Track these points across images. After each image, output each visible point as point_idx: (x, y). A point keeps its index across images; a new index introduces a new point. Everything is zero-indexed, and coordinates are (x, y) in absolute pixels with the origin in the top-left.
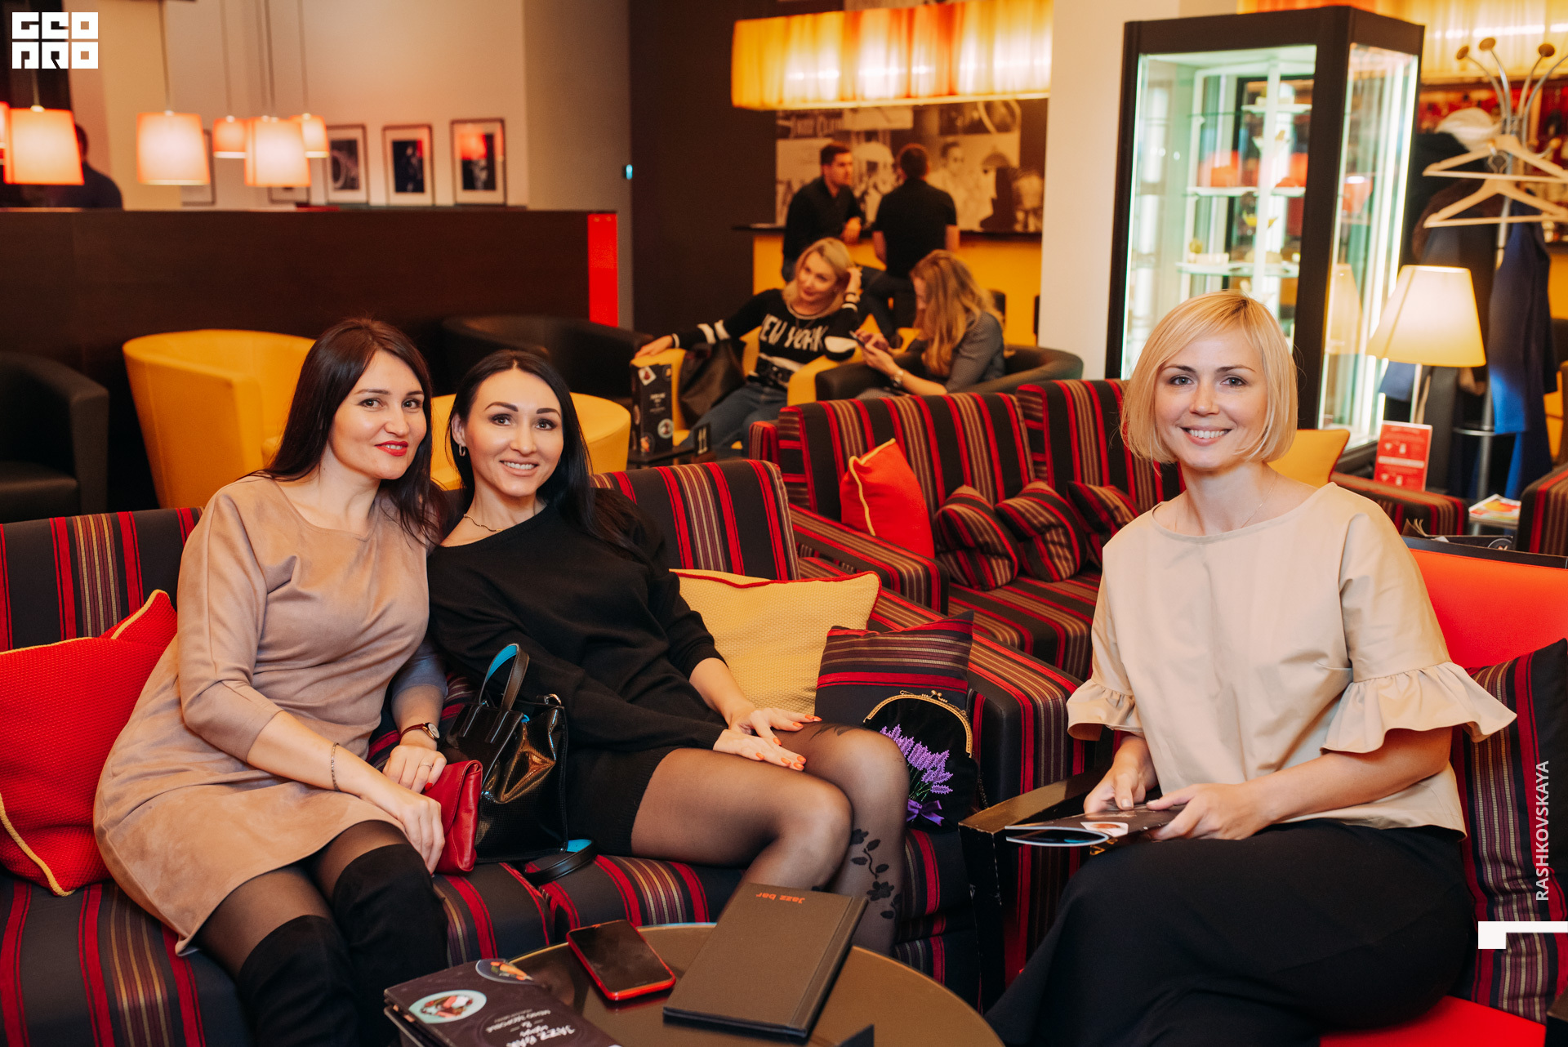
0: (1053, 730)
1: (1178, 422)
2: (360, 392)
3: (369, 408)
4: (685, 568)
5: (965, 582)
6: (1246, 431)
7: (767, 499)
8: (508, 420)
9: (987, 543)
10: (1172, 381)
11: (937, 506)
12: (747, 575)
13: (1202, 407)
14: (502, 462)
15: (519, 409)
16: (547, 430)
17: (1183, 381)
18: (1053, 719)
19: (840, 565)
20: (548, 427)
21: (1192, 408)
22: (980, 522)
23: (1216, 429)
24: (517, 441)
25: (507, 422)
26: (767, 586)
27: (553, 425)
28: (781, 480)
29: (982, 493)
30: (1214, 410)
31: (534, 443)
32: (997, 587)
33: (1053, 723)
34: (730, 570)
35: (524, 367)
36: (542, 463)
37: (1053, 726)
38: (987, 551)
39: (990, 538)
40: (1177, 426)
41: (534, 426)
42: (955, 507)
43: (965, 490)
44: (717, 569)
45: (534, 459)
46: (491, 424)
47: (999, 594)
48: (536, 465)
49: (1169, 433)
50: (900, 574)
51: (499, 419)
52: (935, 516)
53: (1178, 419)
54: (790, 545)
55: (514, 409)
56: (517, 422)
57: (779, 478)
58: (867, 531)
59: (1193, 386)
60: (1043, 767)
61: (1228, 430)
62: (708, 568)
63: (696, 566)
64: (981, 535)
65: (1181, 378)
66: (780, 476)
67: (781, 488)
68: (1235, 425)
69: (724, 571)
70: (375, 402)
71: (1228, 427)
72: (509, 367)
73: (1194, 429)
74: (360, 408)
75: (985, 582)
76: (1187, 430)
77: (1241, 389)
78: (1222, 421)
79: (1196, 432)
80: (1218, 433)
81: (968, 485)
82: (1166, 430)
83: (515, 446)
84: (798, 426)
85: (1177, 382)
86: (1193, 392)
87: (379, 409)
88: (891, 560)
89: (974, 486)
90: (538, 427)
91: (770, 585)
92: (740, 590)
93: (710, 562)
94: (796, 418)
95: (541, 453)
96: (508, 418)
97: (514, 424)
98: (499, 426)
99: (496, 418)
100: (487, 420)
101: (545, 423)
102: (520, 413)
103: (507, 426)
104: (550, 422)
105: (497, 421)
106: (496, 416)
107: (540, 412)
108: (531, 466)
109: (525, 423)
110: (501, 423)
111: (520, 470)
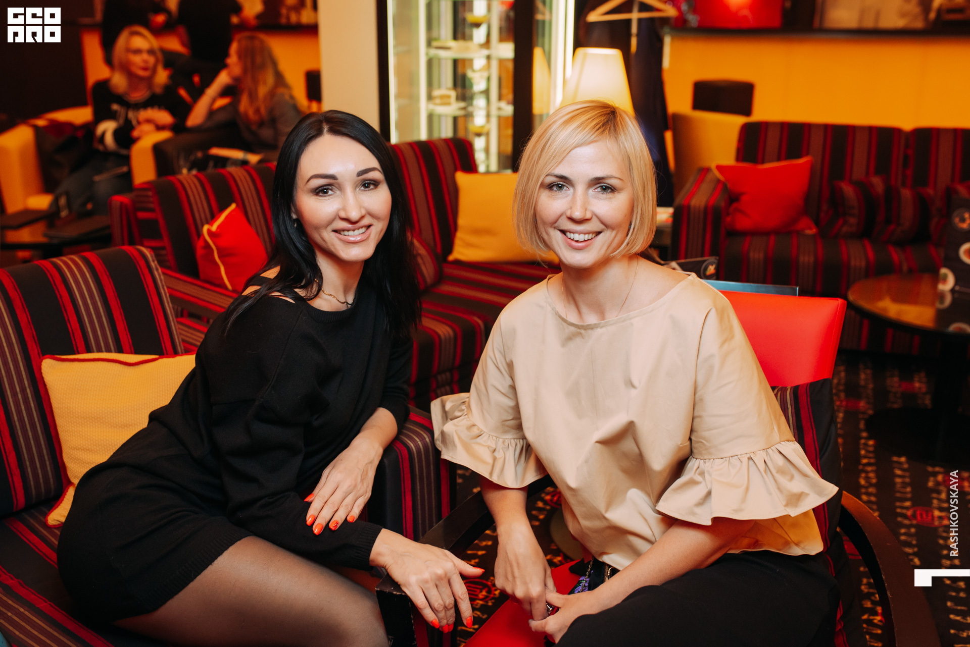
0: (424, 465)
1: (556, 225)
4: (79, 353)
6: (614, 233)
7: (145, 279)
8: (331, 190)
10: (550, 187)
13: (577, 215)
14: (335, 231)
15: (338, 176)
16: (371, 189)
17: (560, 187)
18: (423, 457)
20: (372, 187)
21: (568, 214)
23: (589, 233)
24: (344, 209)
25: (330, 192)
27: (375, 183)
30: (588, 216)
33: (424, 460)
34: (120, 350)
35: (335, 131)
36: (374, 222)
37: (424, 463)
40: (555, 228)
41: (358, 189)
44: (109, 350)
45: (366, 221)
46: (316, 197)
48: (369, 227)
49: (547, 234)
51: (321, 191)
53: (556, 222)
56: (340, 188)
57: (153, 261)
58: (225, 287)
59: (569, 192)
60: (419, 497)
61: (598, 233)
62: (99, 350)
63: (89, 350)
65: (558, 185)
67: (157, 270)
68: (605, 228)
69: (116, 352)
71: (599, 230)
72: (319, 133)
73: (570, 232)
76: (564, 232)
77: (610, 195)
78: (594, 226)
79: (572, 235)
80: (590, 236)
82: (545, 230)
83: (343, 215)
84: (151, 199)
85: (555, 188)
86: (569, 198)
90: (363, 188)
91: (161, 361)
92: (132, 367)
93: (101, 346)
94: (150, 193)
95: (370, 214)
96: (330, 188)
97: (338, 192)
98: (324, 198)
99: (317, 191)
100: (312, 194)
101: (369, 184)
102: (340, 180)
103: (331, 197)
104: (372, 182)
105: (321, 194)
106: (317, 188)
107: (360, 173)
108: (363, 230)
109: (349, 190)
110: (325, 195)
111: (353, 236)
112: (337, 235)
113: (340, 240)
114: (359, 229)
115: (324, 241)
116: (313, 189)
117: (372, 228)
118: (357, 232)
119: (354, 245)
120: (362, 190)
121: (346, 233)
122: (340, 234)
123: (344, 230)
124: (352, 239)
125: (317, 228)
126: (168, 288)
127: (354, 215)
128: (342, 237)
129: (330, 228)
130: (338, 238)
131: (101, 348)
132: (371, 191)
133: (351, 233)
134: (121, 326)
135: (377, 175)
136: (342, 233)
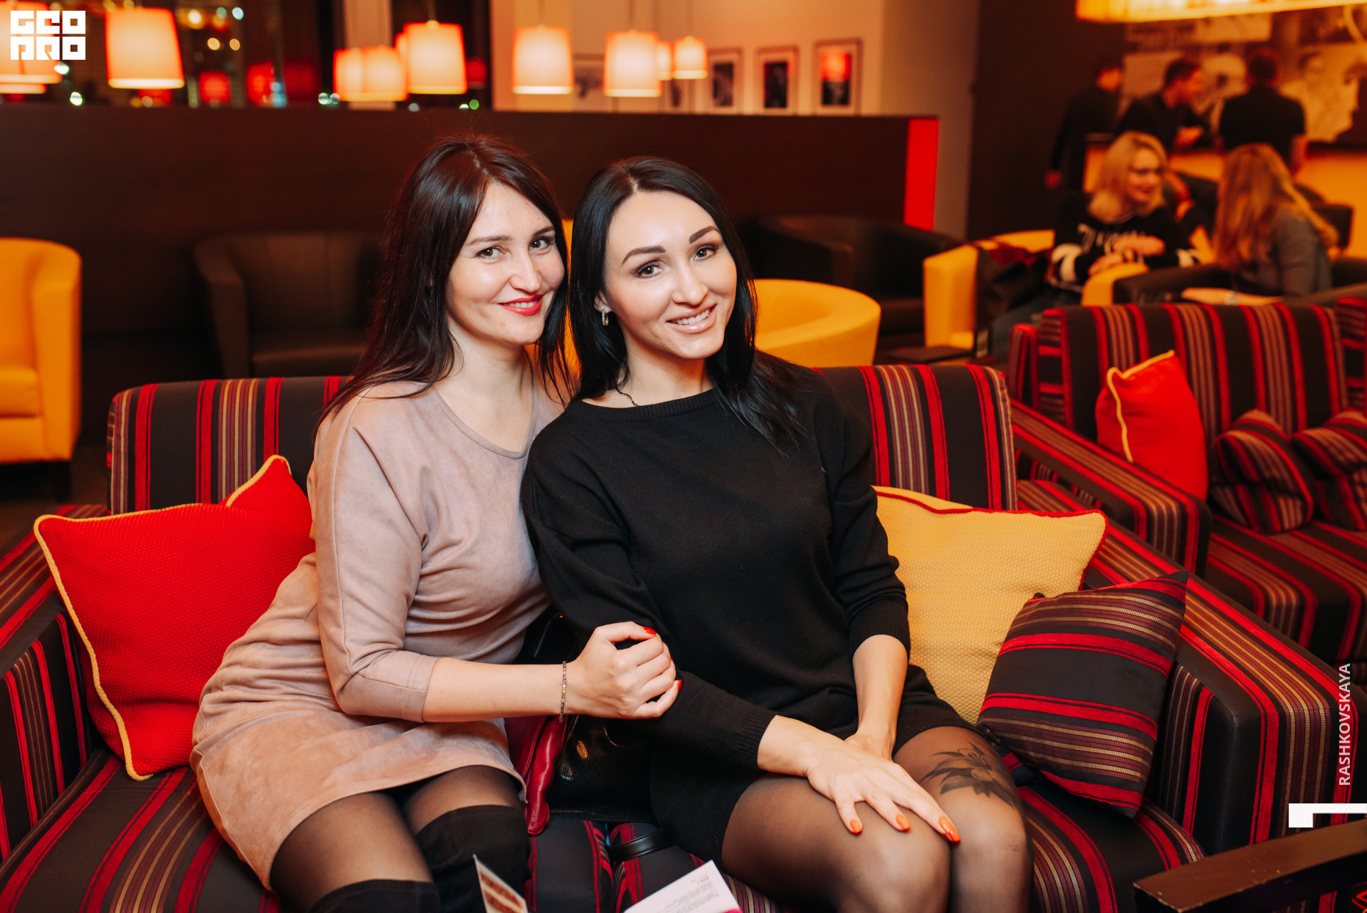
2: (473, 242)
3: (487, 259)
5: (1243, 520)
7: (984, 410)
8: (657, 266)
9: (1274, 479)
11: (1220, 429)
12: (952, 500)
14: (670, 321)
15: (665, 246)
16: (709, 257)
19: (1078, 494)
20: (709, 253)
22: (1270, 456)
24: (680, 290)
25: (656, 270)
26: (968, 514)
27: (713, 247)
28: (1005, 391)
29: (1277, 420)
31: (702, 283)
32: (1283, 531)
34: (932, 492)
35: (648, 185)
36: (719, 299)
38: (1275, 488)
39: (1279, 473)
41: (692, 260)
42: (1240, 435)
43: (1257, 415)
44: (918, 489)
45: (709, 302)
46: (638, 280)
47: (1283, 539)
48: (711, 309)
50: (1148, 509)
51: (644, 271)
52: (1215, 440)
54: (1009, 468)
55: (658, 249)
56: (669, 262)
57: (1002, 389)
58: (1124, 457)
62: (906, 487)
63: (894, 485)
64: (1268, 468)
66: (1004, 386)
67: (1004, 401)
69: (926, 493)
70: (495, 251)
72: (627, 192)
74: (477, 260)
75: (1267, 524)
81: (1260, 409)
83: (679, 298)
84: (1059, 331)
87: (500, 259)
88: (1139, 492)
89: (1268, 411)
90: (697, 257)
91: (973, 513)
92: (936, 515)
93: (909, 483)
94: (1058, 323)
95: (712, 291)
96: (656, 264)
97: (667, 269)
98: (650, 279)
99: (640, 270)
100: (631, 277)
101: (704, 250)
102: (669, 251)
103: (659, 276)
104: (710, 247)
105: (644, 275)
106: (639, 268)
107: (693, 239)
108: (706, 313)
109: (681, 262)
110: (651, 275)
111: (696, 324)
112: (673, 325)
113: (679, 331)
114: (700, 313)
115: (656, 336)
116: (633, 269)
117: (718, 308)
118: (699, 318)
119: (698, 336)
120: (698, 260)
121: (685, 321)
122: (677, 324)
123: (681, 318)
124: (694, 328)
125: (646, 321)
126: (1013, 423)
127: (694, 295)
128: (680, 327)
129: (663, 319)
130: (675, 329)
131: (909, 485)
132: (710, 259)
133: (692, 320)
134: (940, 462)
135: (714, 236)
136: (680, 322)
